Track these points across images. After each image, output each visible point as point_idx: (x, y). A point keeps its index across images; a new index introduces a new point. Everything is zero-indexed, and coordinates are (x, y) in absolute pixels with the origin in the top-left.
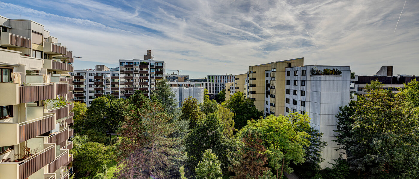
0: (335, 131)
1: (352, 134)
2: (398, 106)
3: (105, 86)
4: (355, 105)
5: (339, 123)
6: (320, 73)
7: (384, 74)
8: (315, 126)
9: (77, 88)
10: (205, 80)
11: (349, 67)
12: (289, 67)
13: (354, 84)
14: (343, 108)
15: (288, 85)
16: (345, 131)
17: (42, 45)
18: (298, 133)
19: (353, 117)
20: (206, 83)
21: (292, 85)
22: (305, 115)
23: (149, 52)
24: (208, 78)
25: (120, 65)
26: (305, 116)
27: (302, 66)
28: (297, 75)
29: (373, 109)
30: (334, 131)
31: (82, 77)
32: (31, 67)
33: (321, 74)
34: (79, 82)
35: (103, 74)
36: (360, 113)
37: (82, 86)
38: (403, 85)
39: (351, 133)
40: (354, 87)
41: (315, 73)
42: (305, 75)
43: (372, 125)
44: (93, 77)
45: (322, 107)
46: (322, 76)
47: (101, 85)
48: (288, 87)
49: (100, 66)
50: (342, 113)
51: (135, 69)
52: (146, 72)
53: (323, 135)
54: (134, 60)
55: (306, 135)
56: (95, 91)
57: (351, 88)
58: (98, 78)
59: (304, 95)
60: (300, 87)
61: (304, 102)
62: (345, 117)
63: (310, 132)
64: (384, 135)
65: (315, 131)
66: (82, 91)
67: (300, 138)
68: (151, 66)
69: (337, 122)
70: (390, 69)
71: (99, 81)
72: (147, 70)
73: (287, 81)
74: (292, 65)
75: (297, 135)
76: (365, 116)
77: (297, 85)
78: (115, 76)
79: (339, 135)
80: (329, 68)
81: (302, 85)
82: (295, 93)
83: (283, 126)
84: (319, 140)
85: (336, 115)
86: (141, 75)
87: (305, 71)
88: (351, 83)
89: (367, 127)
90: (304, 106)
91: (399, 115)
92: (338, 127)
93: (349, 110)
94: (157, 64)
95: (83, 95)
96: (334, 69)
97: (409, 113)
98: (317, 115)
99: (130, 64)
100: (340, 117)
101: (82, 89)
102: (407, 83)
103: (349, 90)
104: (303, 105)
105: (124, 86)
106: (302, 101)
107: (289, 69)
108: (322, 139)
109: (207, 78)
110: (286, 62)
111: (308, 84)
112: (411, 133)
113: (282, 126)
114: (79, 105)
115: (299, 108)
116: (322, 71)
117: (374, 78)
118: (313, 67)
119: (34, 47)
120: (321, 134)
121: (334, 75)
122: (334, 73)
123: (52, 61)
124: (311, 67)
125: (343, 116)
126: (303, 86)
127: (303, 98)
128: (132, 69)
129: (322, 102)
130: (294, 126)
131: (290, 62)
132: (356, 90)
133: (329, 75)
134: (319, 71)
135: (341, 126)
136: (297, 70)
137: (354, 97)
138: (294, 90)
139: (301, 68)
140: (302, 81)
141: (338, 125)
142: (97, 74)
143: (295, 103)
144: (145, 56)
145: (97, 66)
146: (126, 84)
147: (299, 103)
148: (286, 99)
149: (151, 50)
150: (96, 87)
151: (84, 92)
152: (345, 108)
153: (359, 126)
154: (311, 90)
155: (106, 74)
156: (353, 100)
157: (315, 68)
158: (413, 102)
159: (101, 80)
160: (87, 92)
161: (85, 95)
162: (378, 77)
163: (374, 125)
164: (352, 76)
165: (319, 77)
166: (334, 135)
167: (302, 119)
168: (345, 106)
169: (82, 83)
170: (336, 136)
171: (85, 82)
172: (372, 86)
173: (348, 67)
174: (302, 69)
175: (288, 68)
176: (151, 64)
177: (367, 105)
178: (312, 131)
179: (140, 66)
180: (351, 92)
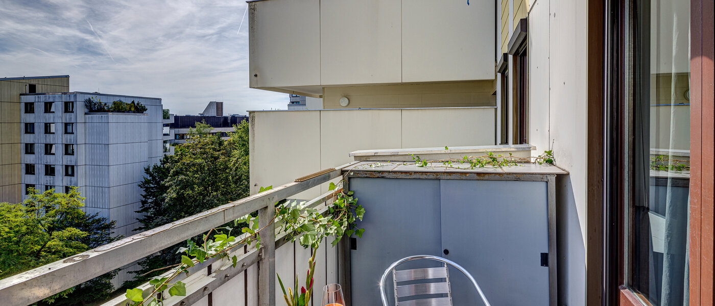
0: (138, 212)
1: (165, 210)
2: (224, 157)
4: (168, 162)
5: (144, 197)
6: (106, 108)
7: (213, 113)
8: (99, 210)
11: (160, 100)
12: (29, 92)
13: (169, 127)
14: (151, 170)
15: (30, 133)
16: (156, 209)
18: (55, 233)
19: (167, 182)
21: (40, 133)
22: (69, 195)
26: (72, 196)
27: (65, 93)
28: (53, 112)
29: (194, 165)
30: (136, 212)
33: (109, 111)
36: (177, 173)
38: (234, 129)
39: (164, 208)
40: (169, 133)
41: (94, 107)
42: (72, 112)
43: (193, 189)
45: (111, 173)
46: (110, 113)
48: (29, 138)
50: (149, 178)
53: (116, 225)
55: (76, 233)
57: (164, 135)
59: (73, 154)
60: (60, 136)
61: (73, 167)
62: (155, 184)
63: (88, 226)
64: (208, 201)
65: (99, 221)
67: (61, 243)
69: (141, 195)
70: (219, 106)
73: (26, 124)
74: (39, 89)
75: (53, 239)
76: (183, 177)
77: (54, 133)
79: (146, 218)
80: (123, 100)
81: (66, 132)
82: (48, 149)
83: (11, 228)
84: (107, 236)
85: (139, 183)
87: (73, 103)
88: (164, 126)
89: (188, 194)
90: (73, 175)
91: (226, 170)
92: (144, 203)
93: (161, 171)
96: (133, 102)
97: (237, 165)
98: (102, 190)
100: (146, 185)
102: (237, 126)
103: (161, 138)
104: (70, 172)
106: (67, 167)
107: (31, 98)
108: (113, 233)
110: (21, 81)
111: (80, 130)
112: (239, 190)
113: (7, 230)
115: (60, 180)
116: (111, 105)
117: (199, 119)
118: (90, 96)
120: (113, 223)
121: (134, 112)
122: (133, 109)
124: (87, 97)
125: (152, 183)
126: (70, 133)
127: (68, 160)
129: (111, 163)
130: (43, 222)
131: (33, 82)
132: (172, 137)
133: (124, 112)
134: (103, 104)
135: (150, 201)
136: (51, 100)
137: (169, 149)
138: (46, 145)
139: (61, 97)
140: (66, 125)
141: (144, 199)
143: (50, 171)
147: (59, 170)
148: (24, 166)
152: (154, 169)
153: (174, 195)
154: (87, 142)
156: (168, 154)
157: (96, 99)
158: (244, 150)
162: (205, 117)
163: (196, 190)
164: (166, 115)
165: (103, 115)
166: (138, 219)
167: (63, 203)
168: (154, 166)
170: (141, 221)
172: (197, 131)
173: (158, 99)
174: (65, 98)
175: (28, 96)
177: (187, 160)
178: (93, 222)
180: (165, 142)
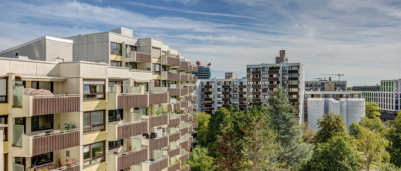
3: (233, 96)
9: (206, 98)
10: (377, 88)
17: (160, 58)
20: (378, 92)
23: (283, 53)
24: (382, 85)
25: (248, 71)
31: (211, 87)
32: (142, 79)
34: (209, 92)
35: (230, 82)
37: (211, 96)
44: (220, 87)
47: (228, 95)
49: (229, 73)
51: (263, 75)
52: (277, 79)
54: (263, 64)
56: (223, 102)
58: (226, 87)
66: (210, 102)
68: (283, 71)
71: (227, 90)
72: (278, 77)
78: (243, 85)
86: (271, 82)
94: (290, 68)
95: (211, 106)
99: (258, 70)
101: (211, 99)
105: (252, 96)
109: (380, 84)
114: (204, 116)
119: (154, 61)
123: (167, 72)
128: (260, 75)
142: (225, 83)
144: (277, 58)
145: (226, 74)
146: (253, 93)
149: (284, 51)
150: (224, 98)
151: (213, 102)
155: (233, 82)
159: (228, 89)
160: (216, 103)
161: (214, 105)
169: (211, 93)
171: (214, 91)
176: (284, 68)
179: (269, 72)
